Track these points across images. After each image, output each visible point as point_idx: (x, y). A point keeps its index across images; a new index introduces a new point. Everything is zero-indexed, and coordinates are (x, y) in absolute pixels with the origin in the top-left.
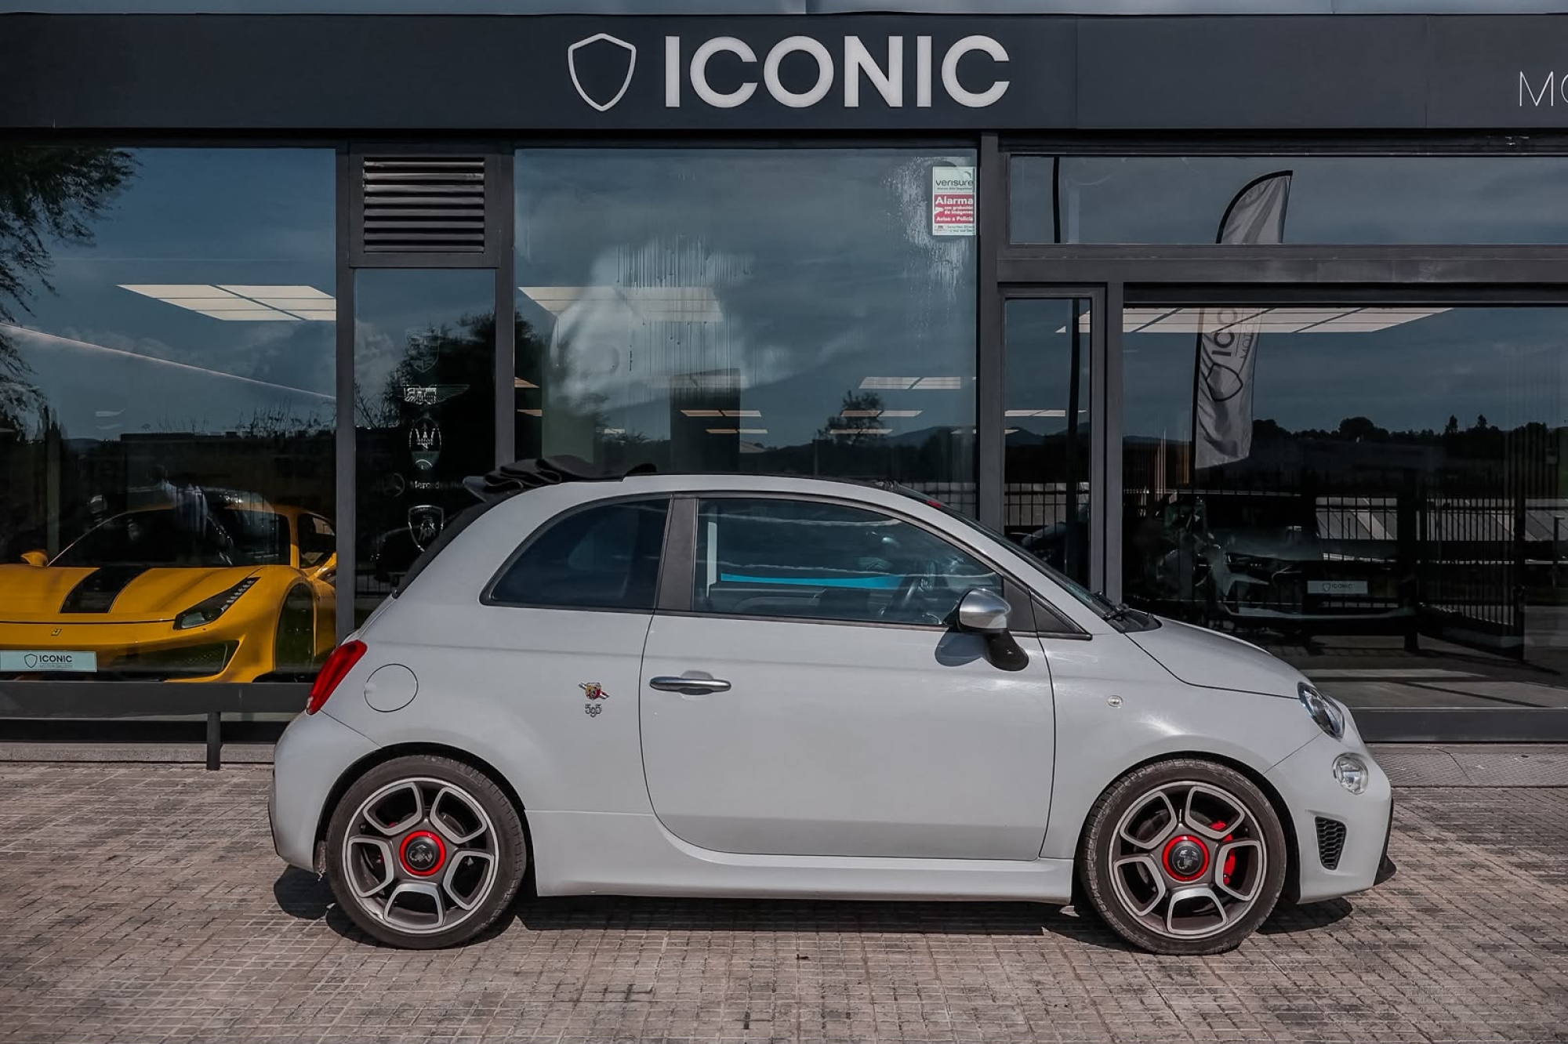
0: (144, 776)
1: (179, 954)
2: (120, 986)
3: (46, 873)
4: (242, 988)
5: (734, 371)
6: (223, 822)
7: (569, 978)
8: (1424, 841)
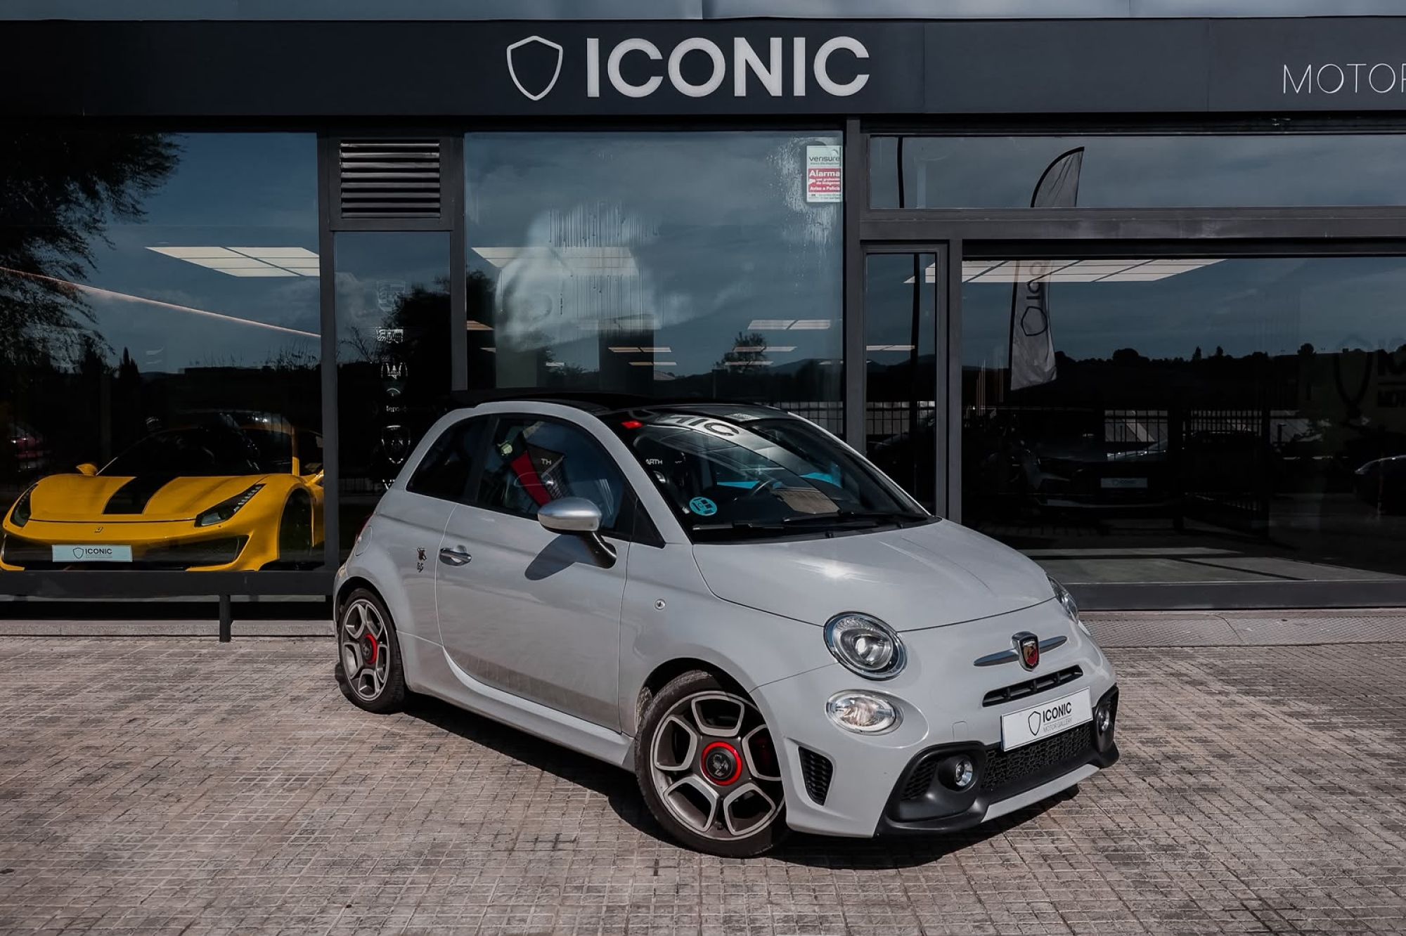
0: (168, 648)
1: (177, 808)
2: (122, 839)
3: (74, 735)
4: (227, 840)
5: (646, 316)
6: (227, 688)
7: (506, 828)
8: (1211, 694)
